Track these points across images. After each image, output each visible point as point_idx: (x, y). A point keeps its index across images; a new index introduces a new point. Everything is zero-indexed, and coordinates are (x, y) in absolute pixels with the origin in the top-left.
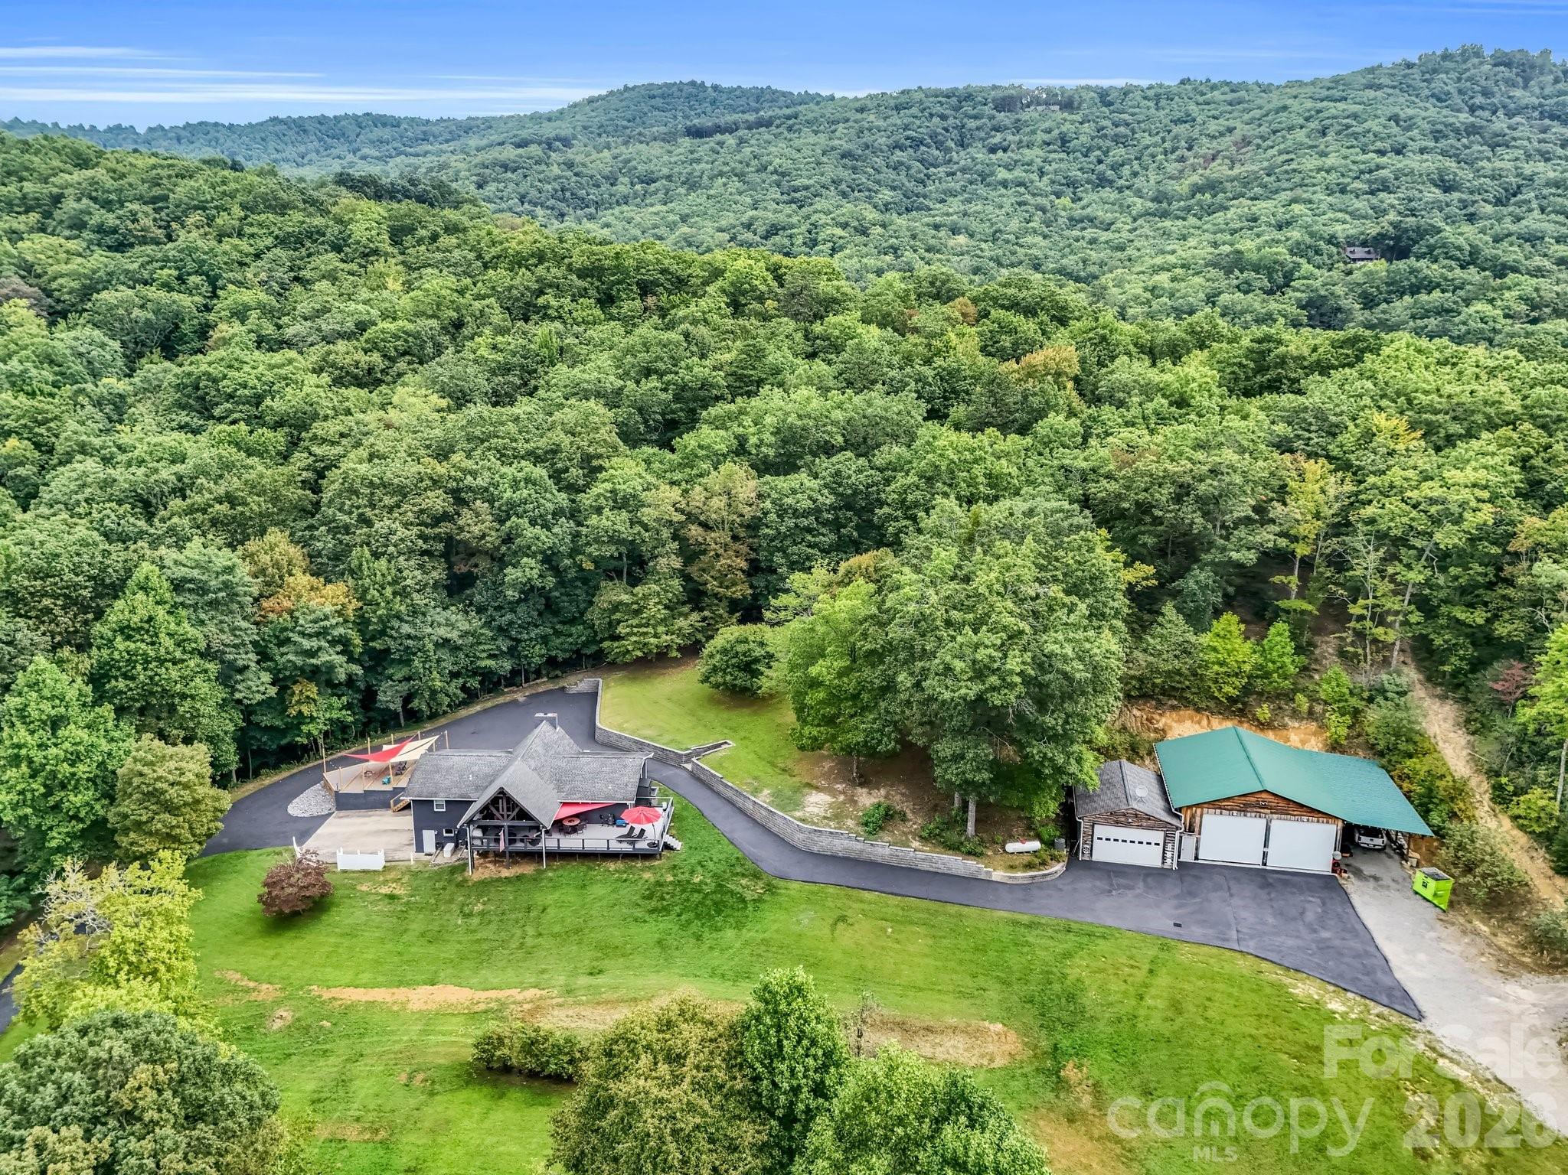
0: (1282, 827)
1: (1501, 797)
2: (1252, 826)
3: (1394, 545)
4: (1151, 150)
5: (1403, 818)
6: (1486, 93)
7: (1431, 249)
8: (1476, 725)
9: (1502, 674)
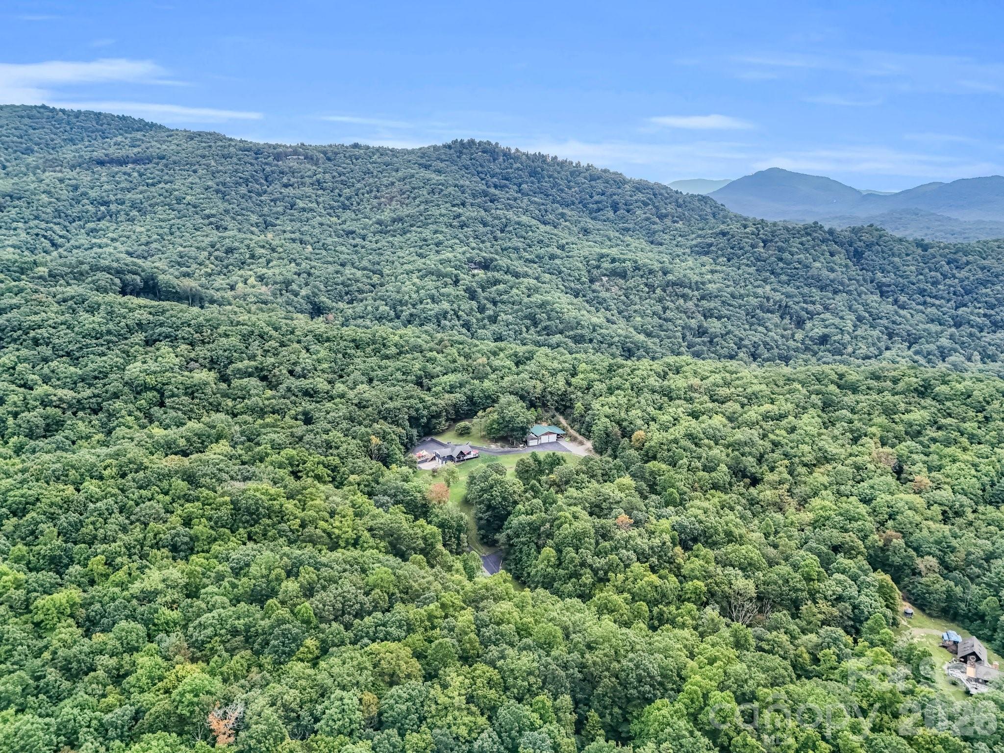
0: (551, 436)
1: (572, 427)
2: (547, 437)
3: (550, 393)
4: (361, 191)
5: (561, 432)
6: (481, 166)
7: (496, 267)
8: (566, 419)
9: (569, 411)
